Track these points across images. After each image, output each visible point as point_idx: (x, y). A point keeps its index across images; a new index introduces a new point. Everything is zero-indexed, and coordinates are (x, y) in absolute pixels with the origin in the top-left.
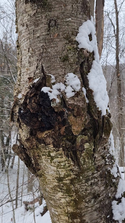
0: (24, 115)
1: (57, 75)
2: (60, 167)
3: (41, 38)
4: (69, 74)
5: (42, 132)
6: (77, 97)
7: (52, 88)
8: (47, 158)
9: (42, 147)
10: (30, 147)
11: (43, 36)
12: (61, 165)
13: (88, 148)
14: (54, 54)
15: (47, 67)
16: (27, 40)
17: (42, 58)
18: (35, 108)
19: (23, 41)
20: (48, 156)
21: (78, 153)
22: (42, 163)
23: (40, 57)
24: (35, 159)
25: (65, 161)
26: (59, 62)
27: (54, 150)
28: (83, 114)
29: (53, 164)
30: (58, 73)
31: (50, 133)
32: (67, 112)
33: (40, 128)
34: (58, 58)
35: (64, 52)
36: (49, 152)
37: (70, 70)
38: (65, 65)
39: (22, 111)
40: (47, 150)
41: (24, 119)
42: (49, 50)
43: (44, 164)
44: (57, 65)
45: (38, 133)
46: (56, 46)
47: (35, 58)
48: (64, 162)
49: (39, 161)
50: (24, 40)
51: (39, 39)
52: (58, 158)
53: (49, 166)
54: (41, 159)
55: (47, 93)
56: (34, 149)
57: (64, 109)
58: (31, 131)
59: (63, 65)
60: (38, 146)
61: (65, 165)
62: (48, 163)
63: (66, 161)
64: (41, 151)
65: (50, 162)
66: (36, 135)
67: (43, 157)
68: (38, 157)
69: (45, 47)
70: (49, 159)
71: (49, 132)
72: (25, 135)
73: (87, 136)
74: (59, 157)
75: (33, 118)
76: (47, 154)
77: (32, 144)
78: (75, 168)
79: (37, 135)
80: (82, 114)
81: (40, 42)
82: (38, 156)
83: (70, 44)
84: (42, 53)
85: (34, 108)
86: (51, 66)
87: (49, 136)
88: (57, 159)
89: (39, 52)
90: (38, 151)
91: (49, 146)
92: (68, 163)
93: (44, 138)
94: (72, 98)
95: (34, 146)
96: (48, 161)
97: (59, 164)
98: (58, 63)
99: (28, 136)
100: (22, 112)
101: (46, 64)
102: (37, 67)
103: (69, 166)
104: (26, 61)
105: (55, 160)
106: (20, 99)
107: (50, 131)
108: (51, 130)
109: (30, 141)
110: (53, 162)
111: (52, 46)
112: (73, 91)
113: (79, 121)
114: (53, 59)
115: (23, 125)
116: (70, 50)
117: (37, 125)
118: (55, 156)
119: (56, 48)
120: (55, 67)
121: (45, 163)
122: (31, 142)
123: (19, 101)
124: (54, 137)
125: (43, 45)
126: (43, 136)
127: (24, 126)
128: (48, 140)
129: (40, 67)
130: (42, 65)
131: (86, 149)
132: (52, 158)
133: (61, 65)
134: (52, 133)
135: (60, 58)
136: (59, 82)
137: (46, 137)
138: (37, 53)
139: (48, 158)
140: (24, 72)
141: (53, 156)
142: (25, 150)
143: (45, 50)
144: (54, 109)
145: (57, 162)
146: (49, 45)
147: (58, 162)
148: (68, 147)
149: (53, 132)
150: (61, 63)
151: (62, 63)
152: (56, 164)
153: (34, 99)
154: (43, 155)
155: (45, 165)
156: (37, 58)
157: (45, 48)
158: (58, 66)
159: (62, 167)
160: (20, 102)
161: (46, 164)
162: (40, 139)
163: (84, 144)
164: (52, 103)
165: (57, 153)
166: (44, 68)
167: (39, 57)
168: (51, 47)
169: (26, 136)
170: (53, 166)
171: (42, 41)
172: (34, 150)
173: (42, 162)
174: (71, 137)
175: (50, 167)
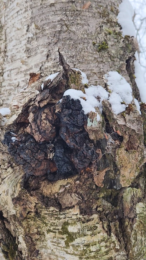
0: (18, 145)
1: (89, 72)
2: (87, 255)
3: (58, 6)
4: (110, 73)
5: (52, 181)
6: (129, 114)
7: (84, 93)
8: (58, 238)
9: (49, 214)
10: (21, 215)
11: (62, 4)
12: (90, 250)
13: (141, 213)
14: (82, 36)
15: (71, 57)
16: (26, 11)
17: (58, 41)
18: (47, 131)
19: (16, 15)
20: (60, 233)
21: (127, 223)
22: (43, 249)
23: (55, 39)
24: (30, 240)
25: (99, 242)
26: (91, 51)
27: (79, 220)
28: (138, 146)
29: (71, 249)
30: (92, 70)
31: (71, 184)
32: (113, 142)
33: (46, 175)
34: (90, 45)
35: (100, 36)
36: (66, 224)
37: (111, 68)
38: (102, 57)
39: (13, 138)
40: (61, 220)
41: (19, 155)
42: (73, 29)
43: (49, 251)
44: (89, 56)
45: (42, 185)
46: (85, 23)
47: (43, 41)
48: (98, 245)
49: (39, 245)
50: (17, 12)
51: (53, 8)
52: (85, 237)
53: (62, 254)
54: (43, 241)
55: (78, 101)
56: (28, 220)
57: (108, 136)
58: (24, 182)
59: (98, 56)
60: (41, 211)
61: (100, 250)
62: (59, 248)
63: (102, 241)
64: (45, 223)
65: (64, 245)
66: (37, 188)
67: (49, 236)
68: (37, 237)
69: (66, 22)
70: (63, 239)
71: (68, 183)
72: (8, 190)
73: (139, 190)
74: (87, 235)
75: (37, 152)
76: (58, 229)
77: (25, 209)
78: (118, 255)
79: (41, 188)
80: (136, 147)
81: (56, 13)
82: (39, 233)
83: (109, 24)
84: (60, 32)
85: (45, 131)
86: (76, 56)
87: (69, 191)
88: (83, 239)
89: (53, 30)
90: (38, 223)
91: (67, 211)
92: (106, 246)
93: (58, 195)
94: (122, 115)
95: (29, 212)
96: (59, 243)
97: (85, 248)
98: (89, 52)
99: (15, 192)
100: (14, 141)
101: (68, 52)
102: (48, 56)
103: (107, 253)
104: (19, 49)
105: (77, 241)
106: (4, 117)
107: (70, 180)
108: (70, 178)
109: (22, 203)
110: (73, 246)
111: (79, 22)
112: (122, 103)
113: (133, 159)
114: (80, 43)
115: (6, 169)
116: (110, 34)
117: (42, 167)
118: (79, 233)
119: (86, 27)
120: (85, 58)
121: (52, 248)
122: (23, 205)
123: (3, 119)
124: (81, 192)
125: (61, 19)
126: (54, 191)
127: (8, 170)
128: (68, 198)
129: (55, 55)
130: (59, 53)
131: (139, 214)
132: (71, 237)
133: (96, 57)
134: (75, 184)
135: (94, 44)
136: (96, 85)
137: (61, 193)
138: (47, 32)
139: (61, 236)
140: (12, 70)
141: (73, 233)
142: (5, 222)
143: (65, 28)
144: (88, 135)
145: (81, 246)
146: (73, 20)
147: (84, 246)
148: (107, 212)
149: (78, 182)
150: (95, 53)
151: (97, 52)
152: (79, 249)
153: (46, 113)
154: (49, 231)
155: (53, 253)
156: (47, 41)
157: (66, 24)
158: (90, 58)
159: (93, 254)
160: (4, 121)
161: (55, 250)
162: (48, 198)
163: (136, 205)
164: (90, 121)
165: (84, 225)
166: (65, 58)
167: (52, 39)
168: (78, 24)
169: (11, 192)
170: (72, 254)
171: (59, 13)
172: (29, 222)
173: (46, 247)
174: (109, 191)
175: (64, 256)
